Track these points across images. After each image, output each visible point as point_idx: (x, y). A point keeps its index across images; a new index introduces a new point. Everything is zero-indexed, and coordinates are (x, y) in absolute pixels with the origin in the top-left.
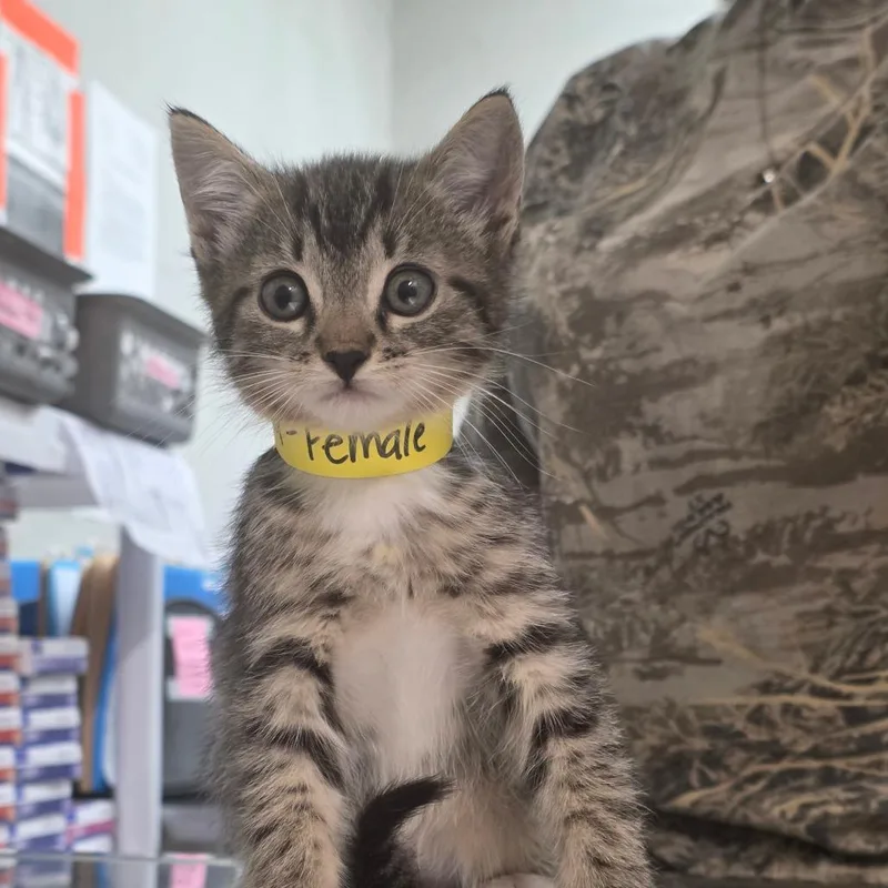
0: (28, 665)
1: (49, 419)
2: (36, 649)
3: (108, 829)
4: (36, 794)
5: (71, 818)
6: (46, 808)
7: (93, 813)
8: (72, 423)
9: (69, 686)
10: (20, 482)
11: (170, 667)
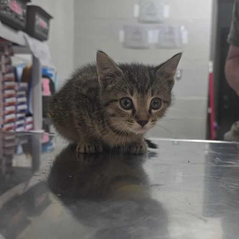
0: (17, 88)
1: (21, 34)
2: (18, 85)
3: (32, 123)
4: (19, 115)
5: (25, 120)
6: (21, 118)
7: (29, 119)
8: (26, 35)
9: (24, 93)
10: (14, 48)
11: (43, 89)
